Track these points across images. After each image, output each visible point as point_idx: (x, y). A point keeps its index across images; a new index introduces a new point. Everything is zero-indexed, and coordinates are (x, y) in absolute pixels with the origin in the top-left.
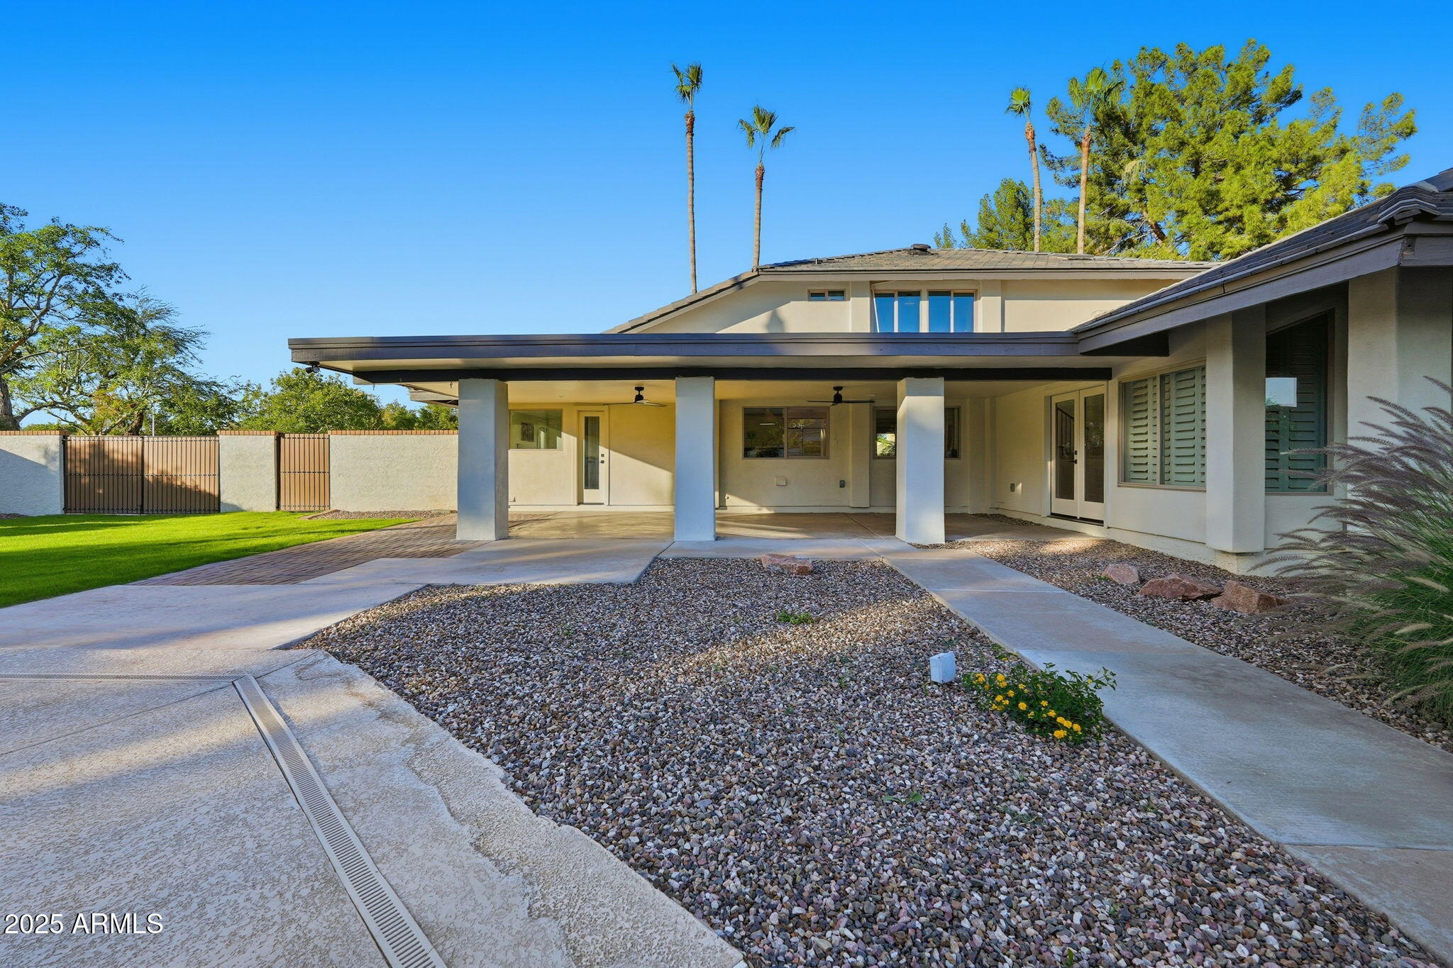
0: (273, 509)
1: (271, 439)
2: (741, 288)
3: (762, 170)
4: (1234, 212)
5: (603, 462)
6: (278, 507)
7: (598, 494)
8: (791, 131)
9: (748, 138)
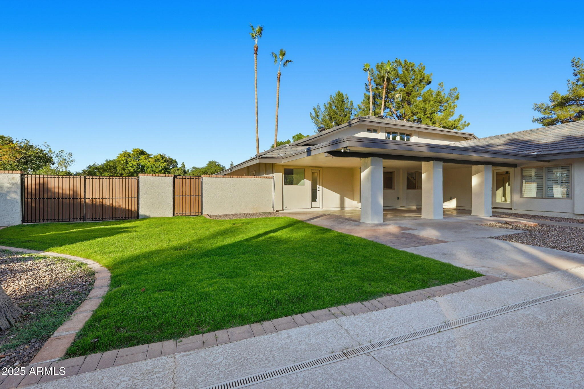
0: (172, 216)
1: (171, 179)
2: (350, 126)
3: (280, 74)
5: (319, 191)
6: (173, 215)
7: (318, 203)
8: (290, 61)
9: (276, 61)
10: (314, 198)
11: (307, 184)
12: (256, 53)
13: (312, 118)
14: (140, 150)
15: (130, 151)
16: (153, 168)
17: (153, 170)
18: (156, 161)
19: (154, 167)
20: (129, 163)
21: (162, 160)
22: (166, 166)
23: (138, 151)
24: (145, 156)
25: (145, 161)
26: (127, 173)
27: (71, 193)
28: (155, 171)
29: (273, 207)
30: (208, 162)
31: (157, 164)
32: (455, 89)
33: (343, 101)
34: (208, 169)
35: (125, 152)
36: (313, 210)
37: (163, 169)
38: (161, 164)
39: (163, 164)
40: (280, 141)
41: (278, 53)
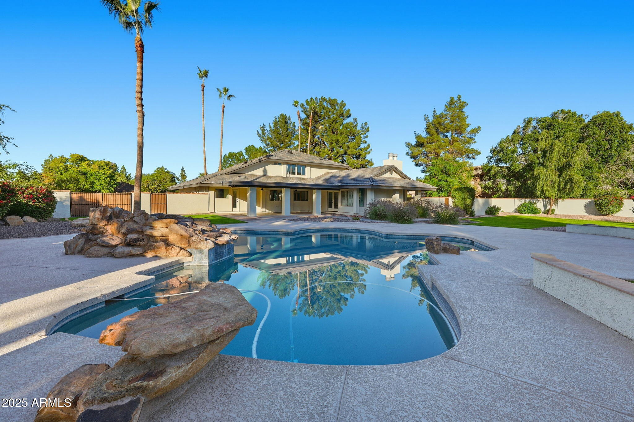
3: (224, 106)
4: (341, 145)
5: (237, 201)
6: (151, 213)
7: (237, 209)
8: (233, 96)
9: (220, 95)
10: (235, 205)
11: (230, 198)
12: (203, 91)
13: (259, 135)
14: (80, 156)
15: (67, 156)
16: (97, 176)
17: (98, 177)
18: (100, 168)
19: (99, 175)
20: (70, 170)
21: (107, 167)
22: (112, 174)
23: (77, 157)
24: (87, 162)
25: (86, 167)
26: (89, 184)
27: (95, 201)
28: (99, 179)
29: (209, 210)
30: (156, 169)
31: (102, 171)
32: (366, 124)
33: (286, 123)
34: (156, 176)
35: (62, 157)
36: (233, 212)
37: (108, 177)
38: (106, 172)
39: (108, 171)
40: (232, 152)
41: (222, 90)
